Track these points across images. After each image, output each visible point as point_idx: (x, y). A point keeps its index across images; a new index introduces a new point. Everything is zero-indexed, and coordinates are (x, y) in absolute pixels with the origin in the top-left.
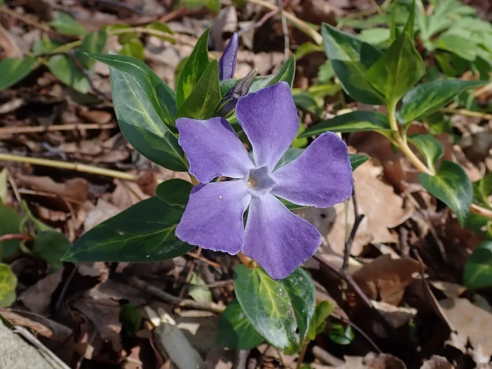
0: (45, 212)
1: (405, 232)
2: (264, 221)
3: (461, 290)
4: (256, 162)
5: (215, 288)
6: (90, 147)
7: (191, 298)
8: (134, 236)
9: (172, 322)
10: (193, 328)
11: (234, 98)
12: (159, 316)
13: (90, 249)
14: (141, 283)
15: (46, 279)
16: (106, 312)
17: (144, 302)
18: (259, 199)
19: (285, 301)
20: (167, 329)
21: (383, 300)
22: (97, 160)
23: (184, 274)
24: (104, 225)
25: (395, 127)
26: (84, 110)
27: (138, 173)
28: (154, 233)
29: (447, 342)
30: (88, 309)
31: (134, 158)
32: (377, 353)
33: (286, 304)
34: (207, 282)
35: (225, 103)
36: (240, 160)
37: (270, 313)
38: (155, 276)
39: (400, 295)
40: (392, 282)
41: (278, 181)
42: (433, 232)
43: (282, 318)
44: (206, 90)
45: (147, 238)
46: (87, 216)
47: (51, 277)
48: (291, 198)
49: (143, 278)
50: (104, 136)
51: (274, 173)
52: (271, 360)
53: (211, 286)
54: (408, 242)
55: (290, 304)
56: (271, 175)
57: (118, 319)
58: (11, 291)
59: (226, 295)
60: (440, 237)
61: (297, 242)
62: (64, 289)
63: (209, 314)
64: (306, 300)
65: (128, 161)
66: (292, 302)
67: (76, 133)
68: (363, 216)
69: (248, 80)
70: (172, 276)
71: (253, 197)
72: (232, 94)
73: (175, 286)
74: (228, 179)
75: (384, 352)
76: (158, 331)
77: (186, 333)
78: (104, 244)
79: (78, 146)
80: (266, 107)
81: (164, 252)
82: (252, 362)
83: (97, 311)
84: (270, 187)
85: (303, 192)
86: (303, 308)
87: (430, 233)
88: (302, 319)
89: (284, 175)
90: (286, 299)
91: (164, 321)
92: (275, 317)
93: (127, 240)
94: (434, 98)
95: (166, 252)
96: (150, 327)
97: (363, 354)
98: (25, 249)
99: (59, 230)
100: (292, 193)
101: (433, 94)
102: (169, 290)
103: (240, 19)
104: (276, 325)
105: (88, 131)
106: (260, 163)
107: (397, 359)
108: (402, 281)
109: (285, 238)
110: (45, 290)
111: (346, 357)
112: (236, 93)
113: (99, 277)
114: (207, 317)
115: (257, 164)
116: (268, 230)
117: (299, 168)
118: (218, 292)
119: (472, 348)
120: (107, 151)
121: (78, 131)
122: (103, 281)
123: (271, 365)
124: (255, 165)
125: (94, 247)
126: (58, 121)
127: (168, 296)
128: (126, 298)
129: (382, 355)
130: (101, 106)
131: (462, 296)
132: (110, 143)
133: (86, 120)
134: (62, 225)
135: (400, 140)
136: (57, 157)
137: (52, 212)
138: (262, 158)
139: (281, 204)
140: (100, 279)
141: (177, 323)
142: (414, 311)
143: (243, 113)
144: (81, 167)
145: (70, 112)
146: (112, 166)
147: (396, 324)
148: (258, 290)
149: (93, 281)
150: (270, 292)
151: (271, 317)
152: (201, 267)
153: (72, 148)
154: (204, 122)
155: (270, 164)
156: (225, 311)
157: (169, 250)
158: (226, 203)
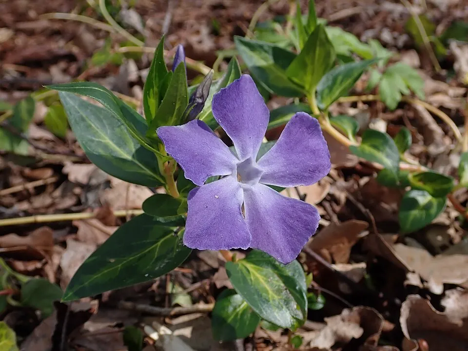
0: (20, 265)
1: (327, 204)
2: (262, 210)
3: (395, 237)
4: (239, 156)
5: (193, 291)
6: (40, 201)
7: (177, 305)
8: (125, 260)
9: (169, 332)
10: (187, 332)
11: (198, 103)
12: (156, 330)
13: (86, 283)
14: (129, 304)
15: (42, 325)
16: (108, 340)
17: (136, 321)
18: (251, 190)
19: (278, 284)
20: (167, 340)
21: (337, 262)
22: (51, 210)
23: (163, 286)
24: (94, 258)
25: (316, 111)
26: (27, 171)
27: (92, 211)
28: (144, 252)
29: (406, 283)
30: (90, 342)
31: (83, 200)
32: (350, 308)
33: (279, 286)
34: (184, 288)
35: (190, 109)
36: (225, 158)
37: (269, 298)
38: (140, 295)
39: (347, 255)
40: (341, 245)
41: (265, 170)
42: (351, 198)
43: (281, 299)
44: (176, 96)
45: (140, 258)
46: (61, 258)
47: (46, 321)
48: (280, 183)
49: (128, 299)
50: (50, 189)
51: (258, 162)
52: (261, 340)
53: (190, 290)
54: (334, 211)
55: (282, 285)
56: (255, 165)
57: (122, 343)
58: (12, 346)
59: (205, 294)
60: (358, 200)
61: (296, 222)
62: (64, 330)
63: (198, 315)
64: (296, 277)
65: (79, 203)
66: (284, 283)
67: (25, 193)
68: (305, 195)
69: (207, 83)
70: (153, 291)
71: (245, 190)
72: (194, 100)
73: (157, 299)
74: (220, 178)
75: (356, 305)
76: (159, 344)
77: (182, 338)
78: (100, 275)
79: (30, 202)
80: (236, 102)
81: (160, 268)
82: (249, 347)
83: (99, 342)
84: (258, 177)
85: (289, 174)
86: (296, 286)
87: (348, 199)
88: (298, 295)
89: (268, 162)
90: (277, 281)
91: (162, 333)
92: (274, 300)
93: (120, 266)
94: (342, 81)
95: (162, 266)
96: (151, 342)
97: (339, 313)
98: (13, 303)
99: (37, 277)
100: (280, 178)
101: (340, 78)
102: (154, 304)
103: (140, 68)
104: (278, 307)
105: (36, 188)
106: (244, 155)
107: (369, 308)
108: (349, 242)
109: (285, 222)
110: (44, 336)
111: (326, 319)
112: (198, 98)
113: (90, 309)
114: (197, 319)
115: (240, 158)
116: (268, 218)
117: (280, 153)
118: (196, 294)
119: (427, 282)
120: (57, 201)
121: (27, 190)
122: (95, 312)
123: (263, 345)
124: (238, 159)
125: (90, 281)
126: (7, 185)
127: (157, 309)
128: (120, 322)
129: (355, 309)
130: (41, 164)
131: (397, 242)
132: (57, 193)
133: (31, 179)
134: (39, 272)
135: (324, 122)
136: (15, 215)
137: (27, 264)
138: (244, 151)
139: (271, 190)
140: (92, 311)
141: (173, 331)
142: (363, 265)
143: (218, 111)
144: (40, 218)
145: (15, 175)
146: (67, 211)
147: (356, 279)
148: (251, 280)
149: (86, 315)
150: (261, 279)
151: (271, 301)
152: (176, 276)
153: (25, 206)
154: (182, 126)
155: (252, 155)
156: (214, 308)
157: (164, 264)
158: (222, 201)
